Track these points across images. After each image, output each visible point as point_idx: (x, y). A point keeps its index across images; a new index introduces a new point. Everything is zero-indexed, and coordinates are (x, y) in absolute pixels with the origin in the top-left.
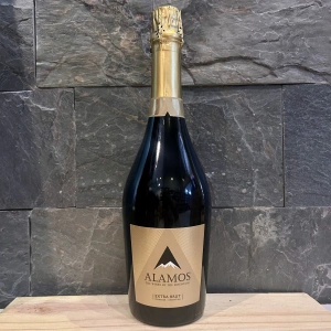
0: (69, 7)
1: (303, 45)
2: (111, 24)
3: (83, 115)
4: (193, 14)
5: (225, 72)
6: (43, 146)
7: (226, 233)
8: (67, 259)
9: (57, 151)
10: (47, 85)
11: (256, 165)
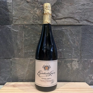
0: (23, 2)
1: (88, 14)
2: (34, 7)
3: (26, 32)
4: (57, 5)
5: (65, 21)
6: (15, 41)
7: (65, 66)
8: (21, 72)
9: (18, 42)
10: (16, 24)
11: (73, 47)
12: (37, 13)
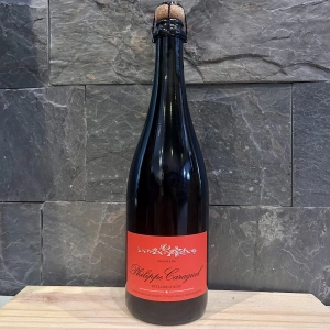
0: (82, 6)
1: (315, 42)
2: (122, 22)
3: (94, 111)
4: (203, 11)
5: (234, 69)
6: (55, 142)
7: (232, 231)
8: (74, 251)
9: (68, 146)
10: (60, 82)
11: (264, 163)
12: (132, 42)
